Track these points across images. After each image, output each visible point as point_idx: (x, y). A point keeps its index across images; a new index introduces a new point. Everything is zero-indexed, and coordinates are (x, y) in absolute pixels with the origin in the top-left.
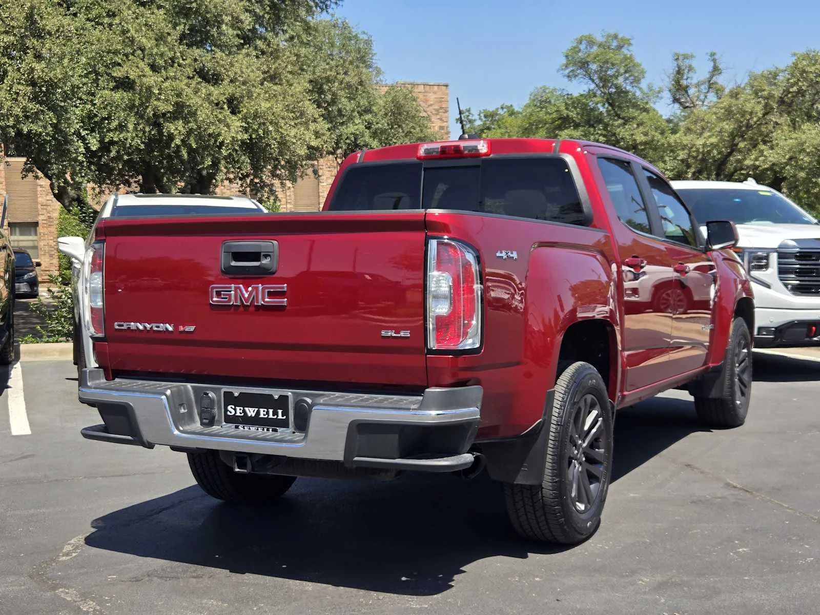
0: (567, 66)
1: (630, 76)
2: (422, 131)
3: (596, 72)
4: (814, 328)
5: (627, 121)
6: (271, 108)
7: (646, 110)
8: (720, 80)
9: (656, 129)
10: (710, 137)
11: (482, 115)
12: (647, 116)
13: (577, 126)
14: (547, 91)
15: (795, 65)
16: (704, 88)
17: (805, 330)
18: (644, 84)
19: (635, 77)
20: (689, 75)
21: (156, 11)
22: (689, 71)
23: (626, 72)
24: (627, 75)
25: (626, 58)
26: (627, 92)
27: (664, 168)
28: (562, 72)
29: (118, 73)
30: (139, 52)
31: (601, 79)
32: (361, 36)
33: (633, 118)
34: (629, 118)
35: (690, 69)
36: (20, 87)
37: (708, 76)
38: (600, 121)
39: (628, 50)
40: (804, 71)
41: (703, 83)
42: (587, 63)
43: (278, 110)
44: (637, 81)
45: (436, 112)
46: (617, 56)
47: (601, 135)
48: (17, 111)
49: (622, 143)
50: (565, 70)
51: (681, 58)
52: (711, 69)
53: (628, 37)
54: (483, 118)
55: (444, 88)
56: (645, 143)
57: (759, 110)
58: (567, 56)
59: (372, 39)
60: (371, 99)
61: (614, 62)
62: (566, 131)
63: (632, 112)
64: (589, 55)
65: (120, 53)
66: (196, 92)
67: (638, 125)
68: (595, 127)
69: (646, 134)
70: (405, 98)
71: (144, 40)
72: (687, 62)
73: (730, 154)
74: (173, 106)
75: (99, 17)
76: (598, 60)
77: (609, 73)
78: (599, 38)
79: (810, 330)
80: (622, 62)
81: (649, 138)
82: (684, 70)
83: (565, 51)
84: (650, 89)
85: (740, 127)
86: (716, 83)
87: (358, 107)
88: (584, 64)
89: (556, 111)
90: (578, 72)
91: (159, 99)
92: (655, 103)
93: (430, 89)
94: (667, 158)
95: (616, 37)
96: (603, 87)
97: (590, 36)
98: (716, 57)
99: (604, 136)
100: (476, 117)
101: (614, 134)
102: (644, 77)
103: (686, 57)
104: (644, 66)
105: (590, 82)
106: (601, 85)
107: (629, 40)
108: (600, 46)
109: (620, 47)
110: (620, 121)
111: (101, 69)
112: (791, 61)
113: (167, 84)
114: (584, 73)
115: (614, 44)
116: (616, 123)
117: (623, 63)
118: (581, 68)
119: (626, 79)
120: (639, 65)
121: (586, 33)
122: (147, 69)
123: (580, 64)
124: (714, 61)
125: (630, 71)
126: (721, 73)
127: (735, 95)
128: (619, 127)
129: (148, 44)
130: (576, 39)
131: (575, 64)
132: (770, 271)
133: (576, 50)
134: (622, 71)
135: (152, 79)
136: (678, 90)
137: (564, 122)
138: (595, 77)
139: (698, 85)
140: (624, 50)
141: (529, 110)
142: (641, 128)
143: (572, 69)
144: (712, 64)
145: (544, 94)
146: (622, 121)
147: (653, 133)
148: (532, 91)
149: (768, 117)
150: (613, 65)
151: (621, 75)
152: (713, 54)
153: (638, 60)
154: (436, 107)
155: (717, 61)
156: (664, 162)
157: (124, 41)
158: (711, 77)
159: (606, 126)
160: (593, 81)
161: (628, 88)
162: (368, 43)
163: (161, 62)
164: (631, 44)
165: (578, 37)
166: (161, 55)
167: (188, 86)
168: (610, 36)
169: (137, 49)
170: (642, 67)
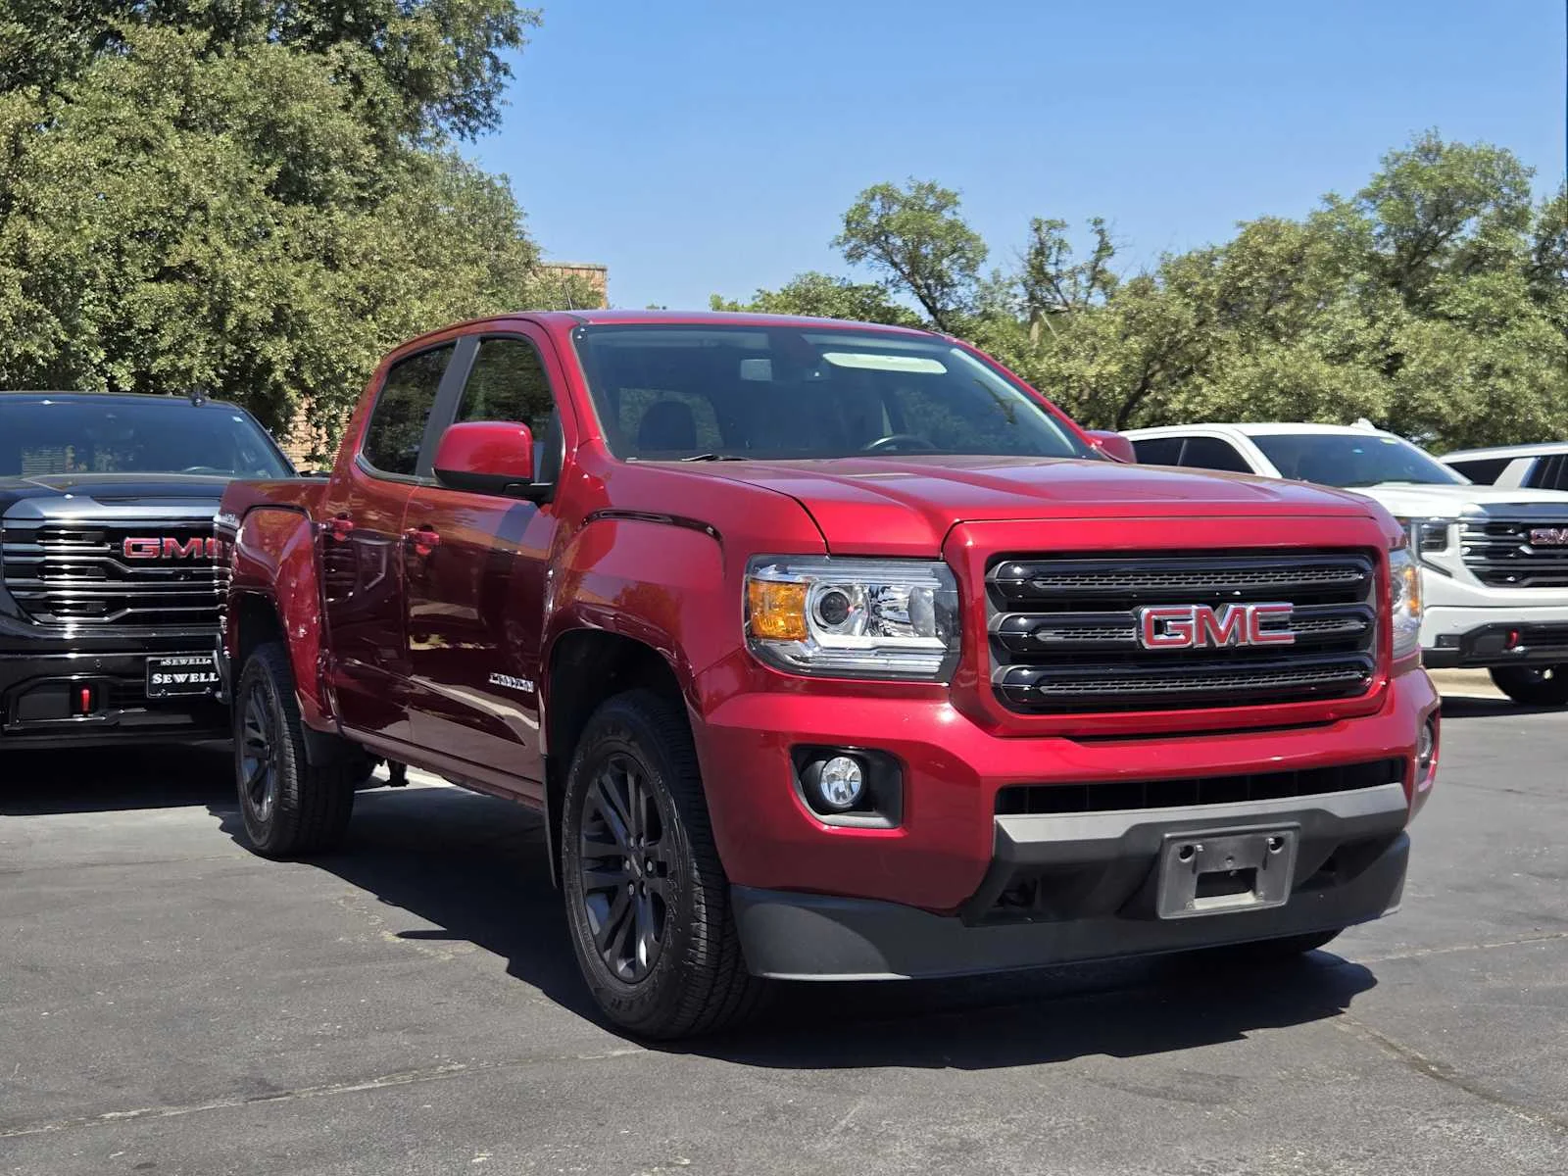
0: (847, 240)
1: (960, 257)
3: (901, 250)
4: (1515, 635)
8: (1110, 265)
10: (1106, 363)
14: (817, 281)
15: (1243, 243)
16: (1083, 279)
17: (1503, 637)
18: (984, 272)
19: (968, 259)
20: (1061, 258)
21: (212, 137)
22: (1060, 249)
23: (953, 251)
24: (955, 256)
25: (952, 226)
26: (954, 283)
28: (838, 248)
31: (910, 263)
32: (496, 182)
35: (1062, 246)
37: (1092, 257)
39: (954, 212)
40: (1260, 253)
41: (1082, 271)
42: (886, 234)
44: (971, 266)
46: (937, 223)
50: (844, 244)
51: (1044, 228)
52: (1096, 247)
53: (951, 190)
55: (596, 274)
57: (1190, 316)
58: (848, 222)
61: (934, 232)
64: (888, 220)
65: (162, 216)
66: (315, 287)
71: (207, 191)
72: (1055, 233)
73: (1142, 392)
74: (273, 311)
76: (909, 230)
77: (923, 251)
78: (906, 193)
79: (1510, 638)
80: (945, 234)
82: (1050, 248)
83: (843, 213)
84: (995, 279)
85: (1159, 345)
86: (1103, 271)
88: (878, 236)
90: (868, 248)
91: (248, 298)
95: (931, 189)
96: (914, 275)
97: (887, 187)
98: (1105, 226)
102: (984, 260)
103: (1052, 225)
104: (986, 241)
105: (890, 267)
106: (908, 271)
107: (954, 195)
108: (906, 204)
109: (938, 209)
112: (1235, 235)
113: (258, 271)
114: (879, 251)
115: (931, 201)
117: (949, 234)
118: (873, 243)
119: (954, 262)
120: (978, 239)
121: (881, 183)
123: (872, 236)
124: (1101, 232)
125: (961, 249)
126: (1112, 255)
127: (1141, 289)
129: (215, 199)
130: (865, 192)
131: (861, 236)
132: (1449, 552)
133: (863, 210)
134: (947, 248)
136: (1037, 282)
138: (899, 258)
139: (1073, 273)
140: (947, 215)
143: (855, 243)
144: (1098, 238)
145: (811, 286)
149: (1204, 330)
150: (931, 237)
151: (948, 255)
152: (1097, 222)
153: (974, 227)
155: (1107, 233)
157: (170, 194)
158: (1098, 260)
160: (894, 264)
161: (956, 278)
162: (508, 193)
164: (956, 204)
165: (869, 188)
166: (240, 219)
167: (299, 274)
168: (923, 188)
169: (193, 208)
170: (981, 242)
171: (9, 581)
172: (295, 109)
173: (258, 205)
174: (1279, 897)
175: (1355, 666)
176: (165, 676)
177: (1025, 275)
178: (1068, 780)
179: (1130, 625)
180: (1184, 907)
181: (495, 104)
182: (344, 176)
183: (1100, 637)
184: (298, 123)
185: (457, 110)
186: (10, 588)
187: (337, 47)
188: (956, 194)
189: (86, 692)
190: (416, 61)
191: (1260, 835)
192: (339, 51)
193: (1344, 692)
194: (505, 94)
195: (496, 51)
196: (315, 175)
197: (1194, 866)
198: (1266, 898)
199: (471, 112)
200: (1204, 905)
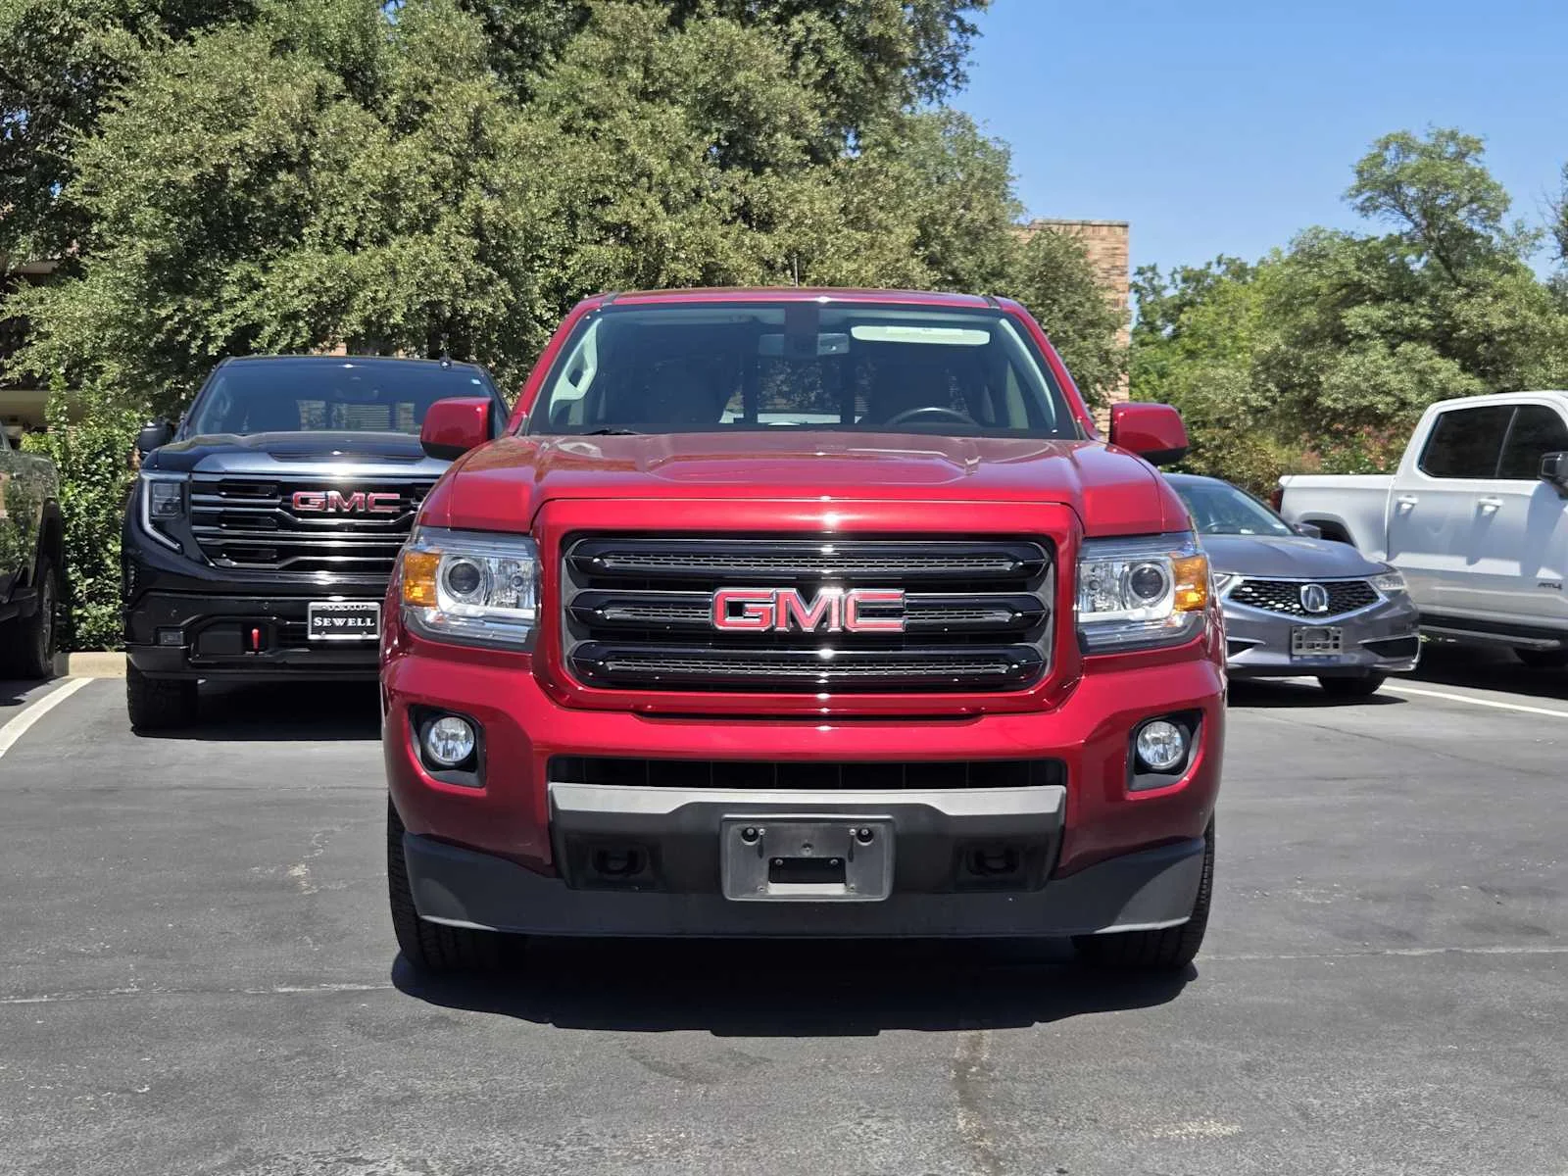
0: (1359, 192)
1: (1480, 208)
2: (1094, 308)
3: (1415, 200)
5: (1473, 290)
6: (856, 272)
7: (1512, 271)
9: (1530, 305)
11: (1178, 277)
12: (1513, 281)
13: (1378, 299)
14: (1322, 236)
18: (1507, 222)
19: (1489, 209)
21: (668, 108)
23: (1471, 201)
24: (1474, 206)
25: (1472, 175)
26: (1472, 235)
27: (1545, 378)
28: (1349, 200)
29: (611, 216)
30: (644, 180)
31: (1425, 214)
32: (992, 145)
33: (1486, 285)
34: (1478, 285)
36: (462, 240)
38: (1422, 292)
39: (1477, 160)
42: (1399, 184)
43: (870, 273)
44: (1493, 216)
45: (1105, 275)
46: (1456, 172)
47: (1423, 316)
48: (456, 277)
49: (1465, 331)
50: (1357, 196)
53: (1476, 136)
54: (1179, 281)
55: (1119, 230)
56: (1510, 330)
58: (1360, 173)
59: (1012, 150)
60: (1004, 253)
61: (1450, 183)
62: (1356, 309)
63: (1482, 273)
64: (1402, 170)
65: (611, 183)
66: (738, 246)
67: (1495, 297)
68: (1413, 303)
69: (1510, 314)
70: (1067, 252)
74: (700, 269)
75: (574, 118)
76: (1419, 180)
77: (1438, 202)
78: (1422, 140)
80: (1463, 183)
81: (1518, 321)
83: (1355, 163)
84: (1519, 230)
87: (979, 267)
88: (1392, 187)
89: (1338, 272)
90: (1381, 200)
91: (675, 259)
92: (1527, 258)
93: (1094, 231)
94: (1551, 359)
95: (1453, 136)
96: (1428, 227)
97: (1404, 135)
99: (1430, 317)
100: (1166, 281)
101: (1449, 315)
102: (1506, 210)
104: (1508, 190)
105: (1403, 219)
106: (1424, 223)
107: (1478, 142)
108: (1424, 152)
109: (1461, 155)
110: (1461, 291)
111: (581, 210)
113: (688, 233)
114: (1392, 202)
115: (1452, 149)
116: (1453, 294)
117: (1467, 183)
118: (1386, 193)
119: (1472, 212)
120: (1500, 188)
121: (1397, 130)
122: (659, 209)
123: (1384, 187)
125: (1481, 198)
128: (1459, 302)
129: (659, 166)
130: (1379, 141)
131: (1374, 187)
133: (1376, 160)
134: (1465, 198)
135: (665, 226)
137: (1354, 293)
138: (1413, 210)
140: (1470, 161)
141: (1288, 271)
142: (1501, 305)
143: (1368, 194)
145: (1315, 242)
146: (1465, 290)
147: (1524, 312)
148: (1294, 236)
150: (1447, 187)
151: (1464, 205)
153: (1495, 177)
154: (1106, 266)
156: (1546, 366)
157: (618, 163)
159: (1434, 298)
160: (1409, 216)
161: (1477, 228)
162: (1004, 157)
163: (678, 197)
164: (1481, 150)
165: (1383, 137)
166: (679, 184)
167: (724, 236)
168: (1442, 135)
169: (640, 175)
170: (1503, 191)
171: (196, 528)
172: (740, 77)
173: (696, 173)
174: (880, 891)
175: (1002, 660)
176: (325, 620)
177: (1557, 225)
178: (633, 754)
179: (707, 606)
180: (755, 890)
181: (962, 66)
182: (789, 140)
183: (671, 616)
184: (743, 91)
185: (924, 75)
186: (197, 534)
187: (799, 18)
188: (1480, 140)
189: (255, 631)
190: (874, 29)
191: (841, 825)
192: (802, 22)
193: (1002, 685)
194: (970, 56)
195: (960, 13)
196: (761, 141)
197: (760, 851)
198: (860, 890)
199: (939, 76)
200: (779, 891)
